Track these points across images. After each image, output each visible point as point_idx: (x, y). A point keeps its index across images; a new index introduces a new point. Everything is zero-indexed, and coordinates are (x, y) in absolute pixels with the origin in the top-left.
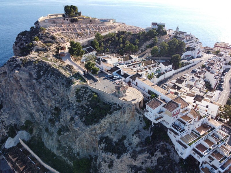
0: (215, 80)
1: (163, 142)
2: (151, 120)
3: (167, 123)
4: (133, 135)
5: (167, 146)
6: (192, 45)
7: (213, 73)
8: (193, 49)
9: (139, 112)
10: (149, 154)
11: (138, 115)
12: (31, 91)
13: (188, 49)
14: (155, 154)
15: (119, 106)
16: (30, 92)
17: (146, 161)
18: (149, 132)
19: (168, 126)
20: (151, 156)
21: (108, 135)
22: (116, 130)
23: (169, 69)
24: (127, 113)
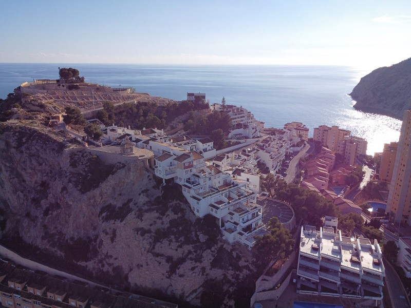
0: (272, 160)
1: (176, 201)
2: (161, 176)
3: (181, 179)
4: (140, 194)
5: (181, 205)
7: (269, 153)
9: (147, 170)
10: (158, 213)
11: (147, 174)
12: (8, 165)
14: (166, 214)
15: (123, 164)
16: (5, 166)
17: (155, 222)
18: (160, 191)
19: (181, 183)
20: (161, 216)
21: (111, 201)
22: (120, 195)
24: (132, 170)
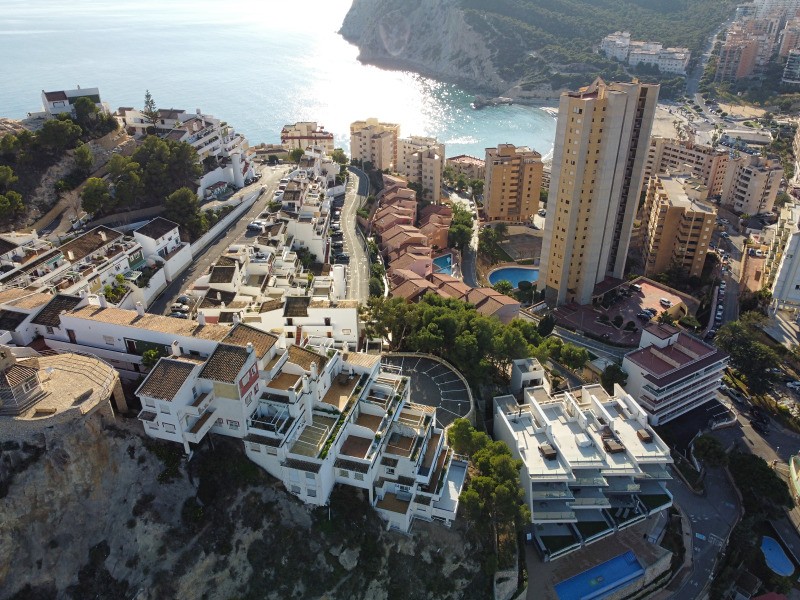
0: (320, 237)
1: (244, 490)
2: (176, 438)
3: (234, 424)
4: (131, 524)
5: (259, 495)
6: (218, 148)
7: (308, 220)
8: (225, 161)
9: (121, 434)
10: (212, 553)
11: (123, 445)
13: (210, 163)
14: (233, 542)
15: (27, 447)
17: (212, 584)
18: (186, 481)
19: (241, 432)
20: (222, 558)
21: (27, 578)
22: (53, 544)
23: (173, 244)
24: (73, 457)
